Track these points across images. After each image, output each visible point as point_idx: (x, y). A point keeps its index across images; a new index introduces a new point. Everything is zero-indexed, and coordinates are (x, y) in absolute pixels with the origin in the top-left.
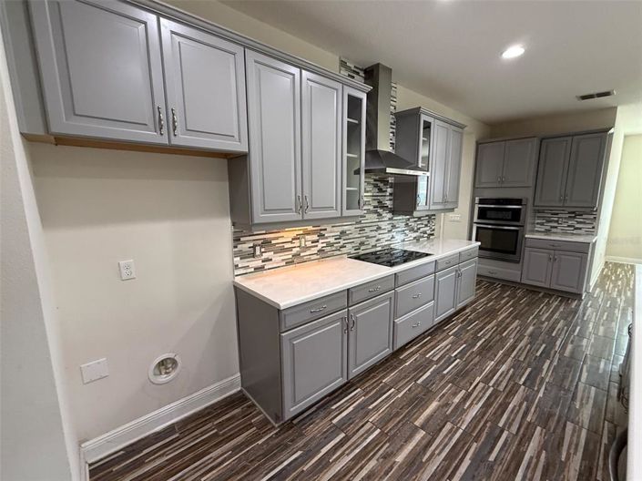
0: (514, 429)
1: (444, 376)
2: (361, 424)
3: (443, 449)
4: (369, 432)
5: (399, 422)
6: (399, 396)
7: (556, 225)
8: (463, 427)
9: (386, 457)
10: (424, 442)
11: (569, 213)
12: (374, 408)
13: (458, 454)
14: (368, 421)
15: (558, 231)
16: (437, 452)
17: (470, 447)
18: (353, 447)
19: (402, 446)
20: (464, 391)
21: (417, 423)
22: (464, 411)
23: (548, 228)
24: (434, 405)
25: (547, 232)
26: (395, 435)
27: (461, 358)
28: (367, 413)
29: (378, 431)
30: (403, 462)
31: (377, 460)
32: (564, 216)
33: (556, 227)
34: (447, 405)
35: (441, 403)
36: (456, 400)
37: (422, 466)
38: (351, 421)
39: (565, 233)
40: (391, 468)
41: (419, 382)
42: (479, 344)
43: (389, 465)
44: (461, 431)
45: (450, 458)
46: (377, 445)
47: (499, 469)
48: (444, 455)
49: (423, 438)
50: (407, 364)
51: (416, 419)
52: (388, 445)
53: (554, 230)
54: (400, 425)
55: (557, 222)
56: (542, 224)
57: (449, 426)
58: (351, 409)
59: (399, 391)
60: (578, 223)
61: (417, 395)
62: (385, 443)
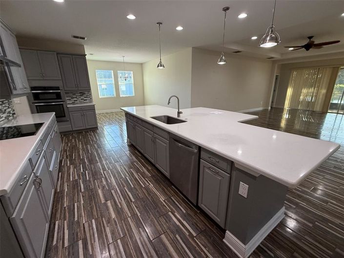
0: (127, 175)
1: (89, 180)
2: (82, 228)
3: (120, 198)
4: (90, 226)
5: (96, 209)
6: (82, 202)
7: (75, 99)
8: (117, 187)
9: (109, 222)
10: (113, 203)
11: (80, 93)
12: (78, 218)
13: (125, 194)
14: (84, 224)
15: (78, 102)
16: (120, 201)
17: (125, 190)
18: (92, 238)
19: (108, 213)
20: (103, 179)
21: (103, 202)
22: (111, 183)
23: (73, 101)
24: (100, 191)
25: (73, 103)
26: (101, 213)
27: (87, 170)
28: (78, 222)
29: (93, 221)
30: (116, 215)
31: (108, 226)
32: (78, 95)
33: (77, 101)
34: (104, 187)
35: (101, 189)
36: (105, 183)
37: (122, 209)
38: (75, 234)
39: (81, 103)
40: (115, 221)
41: (83, 190)
42: (86, 161)
43: (113, 222)
44: (118, 189)
45: (125, 198)
46: (100, 224)
47: (137, 187)
48: (122, 199)
49: (111, 203)
50: (66, 190)
51: (101, 201)
52: (104, 219)
53: (76, 102)
54: (98, 209)
55: (76, 98)
56: (70, 100)
57: (113, 191)
58: (66, 232)
59: (79, 201)
60: (85, 97)
61: (89, 195)
62: (102, 219)
